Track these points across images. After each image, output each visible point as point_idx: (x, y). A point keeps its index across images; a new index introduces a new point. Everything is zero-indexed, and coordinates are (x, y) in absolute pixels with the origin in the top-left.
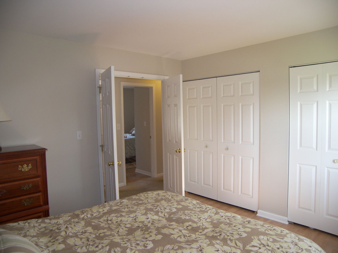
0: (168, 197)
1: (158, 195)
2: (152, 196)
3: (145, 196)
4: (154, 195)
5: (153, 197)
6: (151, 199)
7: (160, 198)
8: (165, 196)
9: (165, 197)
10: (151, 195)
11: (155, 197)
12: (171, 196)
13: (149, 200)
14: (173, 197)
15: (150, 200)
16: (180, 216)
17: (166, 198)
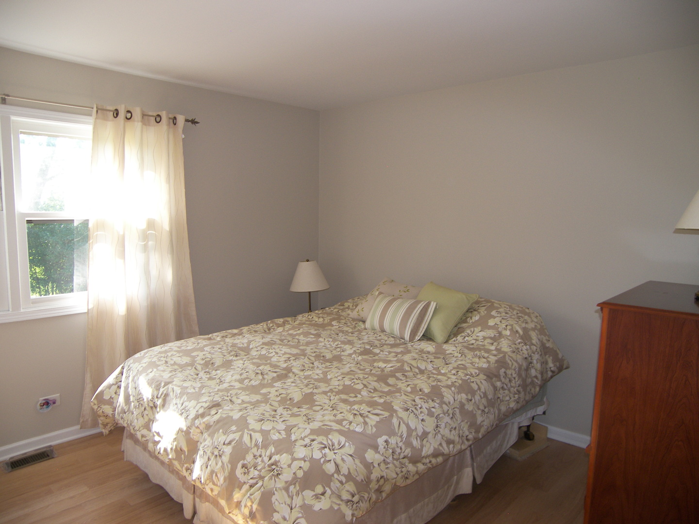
0: (285, 413)
1: (310, 417)
2: (323, 416)
3: (341, 413)
4: (318, 416)
5: (321, 412)
6: (323, 405)
7: (304, 410)
8: (293, 415)
9: (292, 413)
10: (326, 418)
11: (315, 411)
12: (278, 417)
13: (327, 401)
14: (274, 413)
15: (325, 403)
16: (271, 369)
17: (290, 410)
